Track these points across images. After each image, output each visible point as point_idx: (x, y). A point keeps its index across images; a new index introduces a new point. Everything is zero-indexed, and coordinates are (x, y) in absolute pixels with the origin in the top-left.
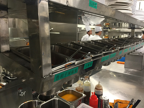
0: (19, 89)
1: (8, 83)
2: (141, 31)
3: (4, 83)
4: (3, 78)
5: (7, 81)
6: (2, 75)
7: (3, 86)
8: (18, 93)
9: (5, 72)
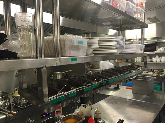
0: (28, 118)
1: (18, 111)
2: (155, 54)
3: (14, 112)
4: (14, 107)
5: (17, 110)
6: (13, 104)
7: (14, 114)
8: (27, 121)
9: (15, 102)
